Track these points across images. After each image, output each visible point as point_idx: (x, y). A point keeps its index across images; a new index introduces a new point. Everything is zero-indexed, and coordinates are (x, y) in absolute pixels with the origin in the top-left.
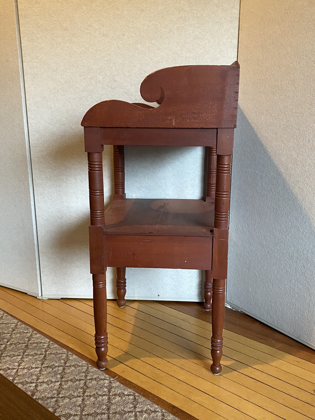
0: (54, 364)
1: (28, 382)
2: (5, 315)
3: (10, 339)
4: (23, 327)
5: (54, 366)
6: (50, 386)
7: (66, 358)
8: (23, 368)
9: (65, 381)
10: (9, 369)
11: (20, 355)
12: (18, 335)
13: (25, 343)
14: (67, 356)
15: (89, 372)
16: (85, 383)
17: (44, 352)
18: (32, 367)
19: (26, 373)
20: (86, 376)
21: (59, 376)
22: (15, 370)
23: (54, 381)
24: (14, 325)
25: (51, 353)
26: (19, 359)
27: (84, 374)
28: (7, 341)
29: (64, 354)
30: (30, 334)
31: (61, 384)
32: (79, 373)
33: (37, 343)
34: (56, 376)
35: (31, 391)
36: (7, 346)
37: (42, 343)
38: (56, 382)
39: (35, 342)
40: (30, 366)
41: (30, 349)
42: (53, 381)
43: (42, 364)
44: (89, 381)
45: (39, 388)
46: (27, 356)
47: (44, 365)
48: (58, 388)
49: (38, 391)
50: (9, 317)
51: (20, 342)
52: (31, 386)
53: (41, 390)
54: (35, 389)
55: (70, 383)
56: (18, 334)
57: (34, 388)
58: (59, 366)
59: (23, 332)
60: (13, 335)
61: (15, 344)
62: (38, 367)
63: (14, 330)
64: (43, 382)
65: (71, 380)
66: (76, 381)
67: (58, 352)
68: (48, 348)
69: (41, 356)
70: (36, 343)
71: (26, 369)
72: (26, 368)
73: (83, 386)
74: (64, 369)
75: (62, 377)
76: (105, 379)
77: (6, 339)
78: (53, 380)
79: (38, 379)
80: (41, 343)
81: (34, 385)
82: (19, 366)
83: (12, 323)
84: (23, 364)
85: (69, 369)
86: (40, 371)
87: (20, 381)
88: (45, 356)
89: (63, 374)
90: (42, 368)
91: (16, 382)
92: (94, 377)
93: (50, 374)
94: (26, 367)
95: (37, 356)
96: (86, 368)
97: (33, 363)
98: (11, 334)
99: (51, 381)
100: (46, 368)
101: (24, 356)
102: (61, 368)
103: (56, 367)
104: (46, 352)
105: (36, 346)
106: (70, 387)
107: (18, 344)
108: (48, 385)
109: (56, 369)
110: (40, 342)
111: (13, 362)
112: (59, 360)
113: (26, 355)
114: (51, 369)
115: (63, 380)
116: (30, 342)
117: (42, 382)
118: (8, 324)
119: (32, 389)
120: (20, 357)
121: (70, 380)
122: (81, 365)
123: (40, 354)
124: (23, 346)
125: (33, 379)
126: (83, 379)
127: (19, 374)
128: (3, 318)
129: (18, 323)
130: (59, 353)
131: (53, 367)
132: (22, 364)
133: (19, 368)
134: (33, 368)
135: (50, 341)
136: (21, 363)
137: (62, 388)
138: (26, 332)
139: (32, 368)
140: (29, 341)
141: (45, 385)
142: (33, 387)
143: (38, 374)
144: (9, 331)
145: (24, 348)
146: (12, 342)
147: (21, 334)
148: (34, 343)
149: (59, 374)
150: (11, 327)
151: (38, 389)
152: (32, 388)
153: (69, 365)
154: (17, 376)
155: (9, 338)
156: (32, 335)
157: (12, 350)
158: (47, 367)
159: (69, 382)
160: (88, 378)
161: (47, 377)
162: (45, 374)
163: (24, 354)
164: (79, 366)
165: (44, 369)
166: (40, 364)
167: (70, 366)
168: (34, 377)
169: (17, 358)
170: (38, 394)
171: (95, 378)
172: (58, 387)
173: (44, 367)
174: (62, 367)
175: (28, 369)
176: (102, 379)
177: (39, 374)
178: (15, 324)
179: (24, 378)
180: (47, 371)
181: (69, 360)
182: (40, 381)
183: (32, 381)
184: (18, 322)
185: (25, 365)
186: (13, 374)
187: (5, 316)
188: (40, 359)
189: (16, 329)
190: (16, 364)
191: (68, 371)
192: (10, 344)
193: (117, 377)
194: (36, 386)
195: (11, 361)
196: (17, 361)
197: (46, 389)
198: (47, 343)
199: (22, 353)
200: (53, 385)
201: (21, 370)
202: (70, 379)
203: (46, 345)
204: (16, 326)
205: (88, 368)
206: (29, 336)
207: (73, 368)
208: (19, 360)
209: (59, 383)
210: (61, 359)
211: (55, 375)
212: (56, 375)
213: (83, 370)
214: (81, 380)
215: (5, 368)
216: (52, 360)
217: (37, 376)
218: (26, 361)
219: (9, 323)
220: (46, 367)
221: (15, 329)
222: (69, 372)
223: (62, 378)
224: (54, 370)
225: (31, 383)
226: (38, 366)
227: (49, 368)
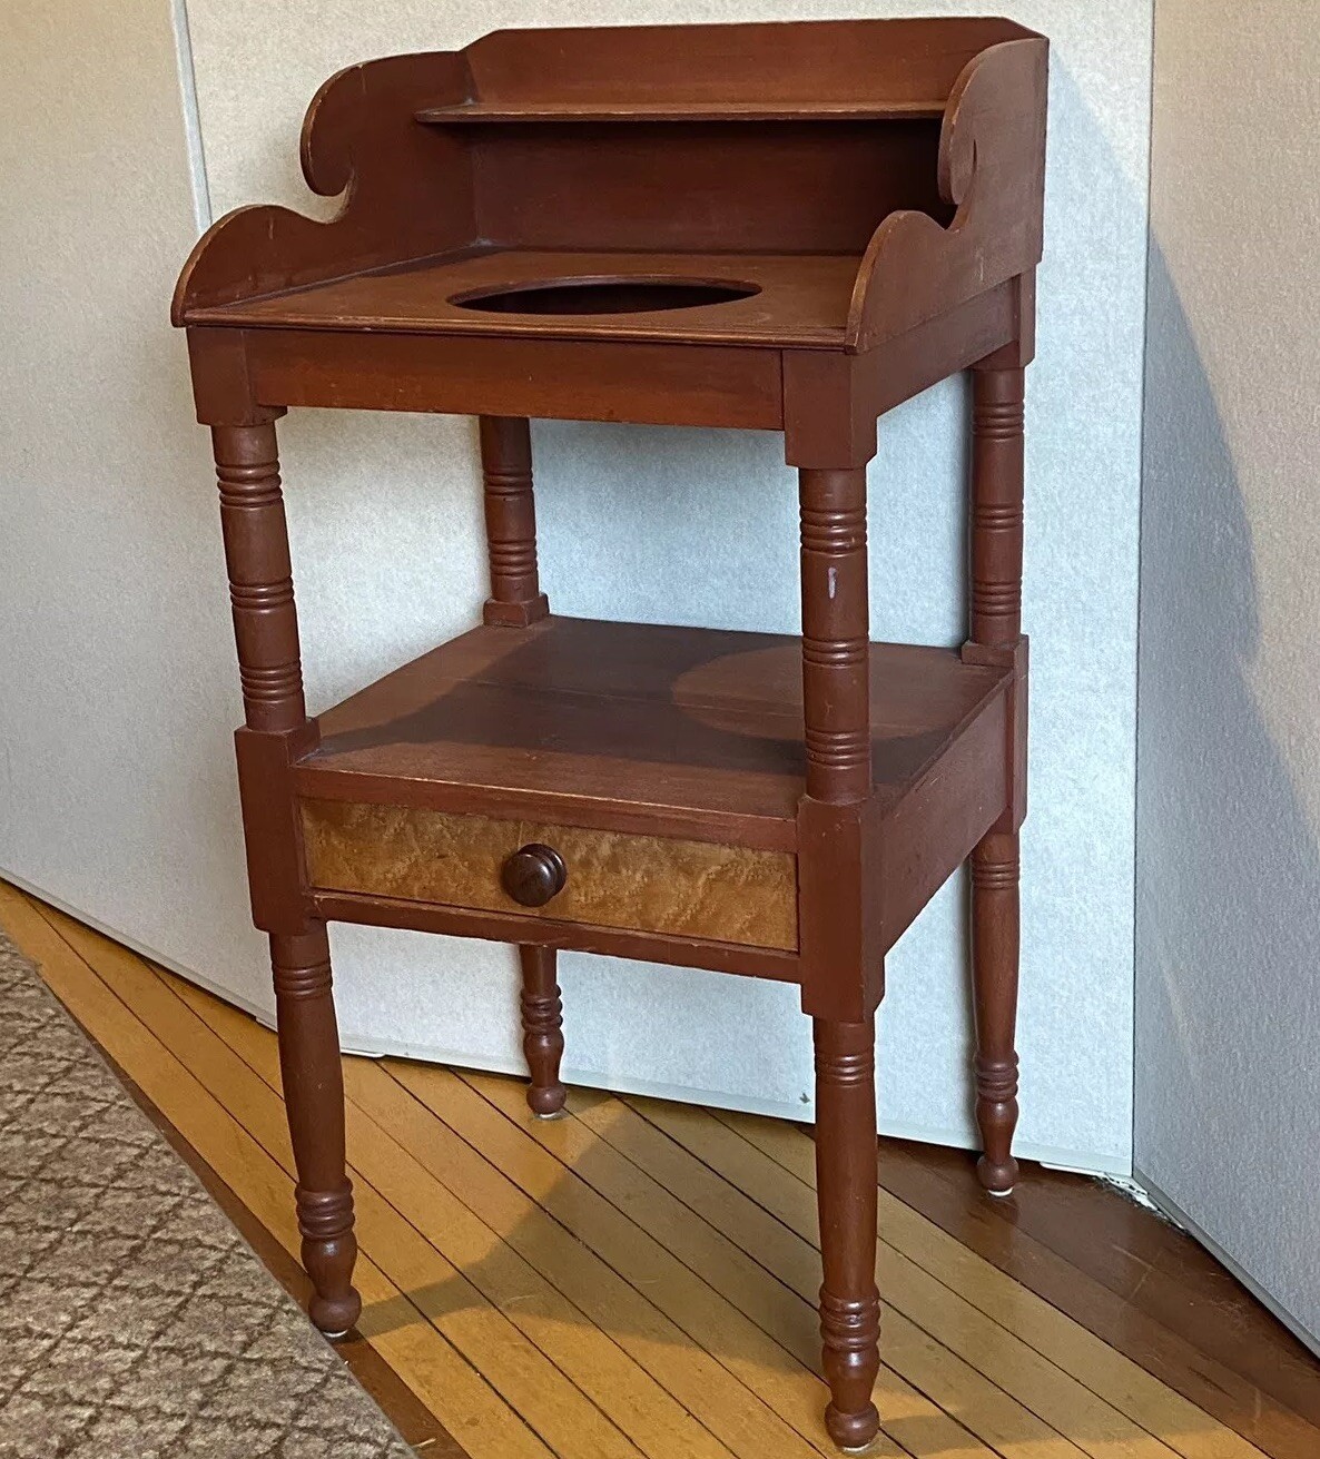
0: (199, 1344)
1: (71, 1399)
2: (121, 1103)
3: (89, 1213)
4: (164, 1165)
5: (197, 1351)
6: (145, 1429)
7: (259, 1325)
8: (80, 1337)
9: (206, 1420)
10: (29, 1332)
11: (95, 1284)
12: (128, 1198)
13: (135, 1237)
14: (271, 1317)
15: (322, 1397)
16: (281, 1440)
17: (190, 1286)
18: (113, 1342)
19: (82, 1360)
20: (296, 1415)
21: (196, 1395)
22: (46, 1343)
23: (168, 1410)
24: (136, 1151)
25: (212, 1296)
26: (82, 1299)
27: (292, 1404)
28: (74, 1216)
29: (265, 1306)
30: (177, 1199)
31: (186, 1430)
32: (279, 1396)
33: (182, 1244)
34: (185, 1395)
35: (64, 1435)
36: (65, 1241)
37: (205, 1246)
38: (172, 1416)
39: (179, 1237)
40: (108, 1336)
41: (144, 1264)
42: (165, 1413)
43: (157, 1336)
44: (297, 1436)
45: (100, 1430)
46: (118, 1293)
47: (162, 1338)
48: (168, 1443)
49: (90, 1438)
50: (135, 1115)
51: (120, 1228)
52: (71, 1417)
53: (106, 1436)
54: (83, 1429)
55: (221, 1431)
56: (130, 1193)
57: (83, 1424)
58: (216, 1355)
59: (153, 1187)
60: (107, 1196)
61: (97, 1236)
62: (137, 1346)
63: (120, 1175)
64: (126, 1410)
65: (232, 1421)
66: (250, 1426)
67: (244, 1296)
68: (215, 1273)
69: (169, 1300)
70: (177, 1242)
71: (86, 1346)
72: (89, 1343)
73: (267, 1453)
74: (229, 1370)
75: (206, 1399)
76: (366, 1440)
77: (77, 1208)
78: (167, 1407)
79: (110, 1395)
80: (200, 1244)
81: (87, 1412)
82: (70, 1327)
83: (130, 1145)
84: (89, 1322)
85: (248, 1372)
86: (136, 1362)
87: (46, 1388)
88: (182, 1306)
89: (216, 1390)
90: (151, 1351)
91: (28, 1390)
92: (326, 1424)
93: (167, 1382)
94: (93, 1337)
95: (156, 1299)
96: (317, 1378)
97: (125, 1325)
98: (101, 1189)
99: (158, 1411)
100: (164, 1353)
101: (108, 1292)
102: (220, 1364)
103: (203, 1354)
104: (196, 1285)
105: (171, 1257)
106: (212, 1447)
107: (110, 1239)
108: (141, 1422)
109: (200, 1364)
110: (198, 1240)
111: (55, 1310)
112: (230, 1330)
113: (116, 1288)
114: (181, 1361)
115: (202, 1413)
116: (158, 1235)
117: (120, 1408)
118: (113, 1146)
119: (73, 1427)
120: (88, 1293)
121: (229, 1420)
122: (306, 1364)
123: (170, 1293)
124: (121, 1248)
125: (95, 1391)
126: (280, 1421)
127: (54, 1360)
128: (106, 1117)
129: (155, 1147)
130: (245, 1299)
131: (191, 1354)
132: (82, 1323)
133: (63, 1337)
134: (120, 1345)
135: (242, 1240)
136: (84, 1317)
137: (183, 1443)
138: (163, 1188)
139: (114, 1344)
140: (155, 1229)
141: (128, 1423)
142: (82, 1420)
143: (124, 1372)
144: (100, 1176)
145: (124, 1256)
146: (88, 1227)
147: (139, 1197)
148: (169, 1242)
149: (202, 1385)
150: (119, 1159)
151: (95, 1434)
152: (74, 1425)
153: (256, 1356)
154: (42, 1368)
155: (85, 1206)
156: (179, 1205)
157: (74, 1260)
158: (171, 1350)
159: (219, 1427)
160: (302, 1423)
161: (150, 1394)
162: (147, 1379)
163: (110, 1280)
164: (294, 1366)
165: (155, 1357)
166: (150, 1335)
167: (259, 1362)
168: (104, 1383)
169: (77, 1296)
170: (84, 1451)
171: (329, 1430)
172: (172, 1438)
173: (157, 1349)
174: (225, 1362)
175: (96, 1347)
176: (352, 1438)
177: (125, 1375)
178: (139, 1146)
179: (65, 1379)
180: (162, 1367)
181: (271, 1334)
182: (118, 1401)
183: (88, 1398)
184: (157, 1142)
185: (91, 1329)
186: (31, 1358)
187: (121, 1107)
188: (157, 1314)
189: (131, 1170)
190: (65, 1318)
191: (241, 1381)
192: (78, 1232)
193: (432, 1440)
194: (93, 1420)
195: (48, 1303)
196: (72, 1306)
197: (123, 1439)
198: (221, 1250)
199: (106, 1275)
200: (155, 1426)
201: (70, 1346)
202: (231, 1415)
203: (214, 1256)
204: (141, 1156)
205: (326, 1380)
206: (167, 1208)
207: (266, 1371)
208: (83, 1303)
209: (182, 1424)
210: (240, 1328)
211: (184, 1387)
212: (186, 1388)
213: (301, 1389)
214: (271, 1427)
215: (15, 1328)
216: (200, 1325)
217: (115, 1382)
218: (106, 1311)
219: (116, 1140)
220: (165, 1349)
221: (126, 1172)
222: (240, 1386)
223: (202, 1405)
224: (191, 1365)
225: (81, 1403)
226: (137, 1342)
227: (173, 1356)
